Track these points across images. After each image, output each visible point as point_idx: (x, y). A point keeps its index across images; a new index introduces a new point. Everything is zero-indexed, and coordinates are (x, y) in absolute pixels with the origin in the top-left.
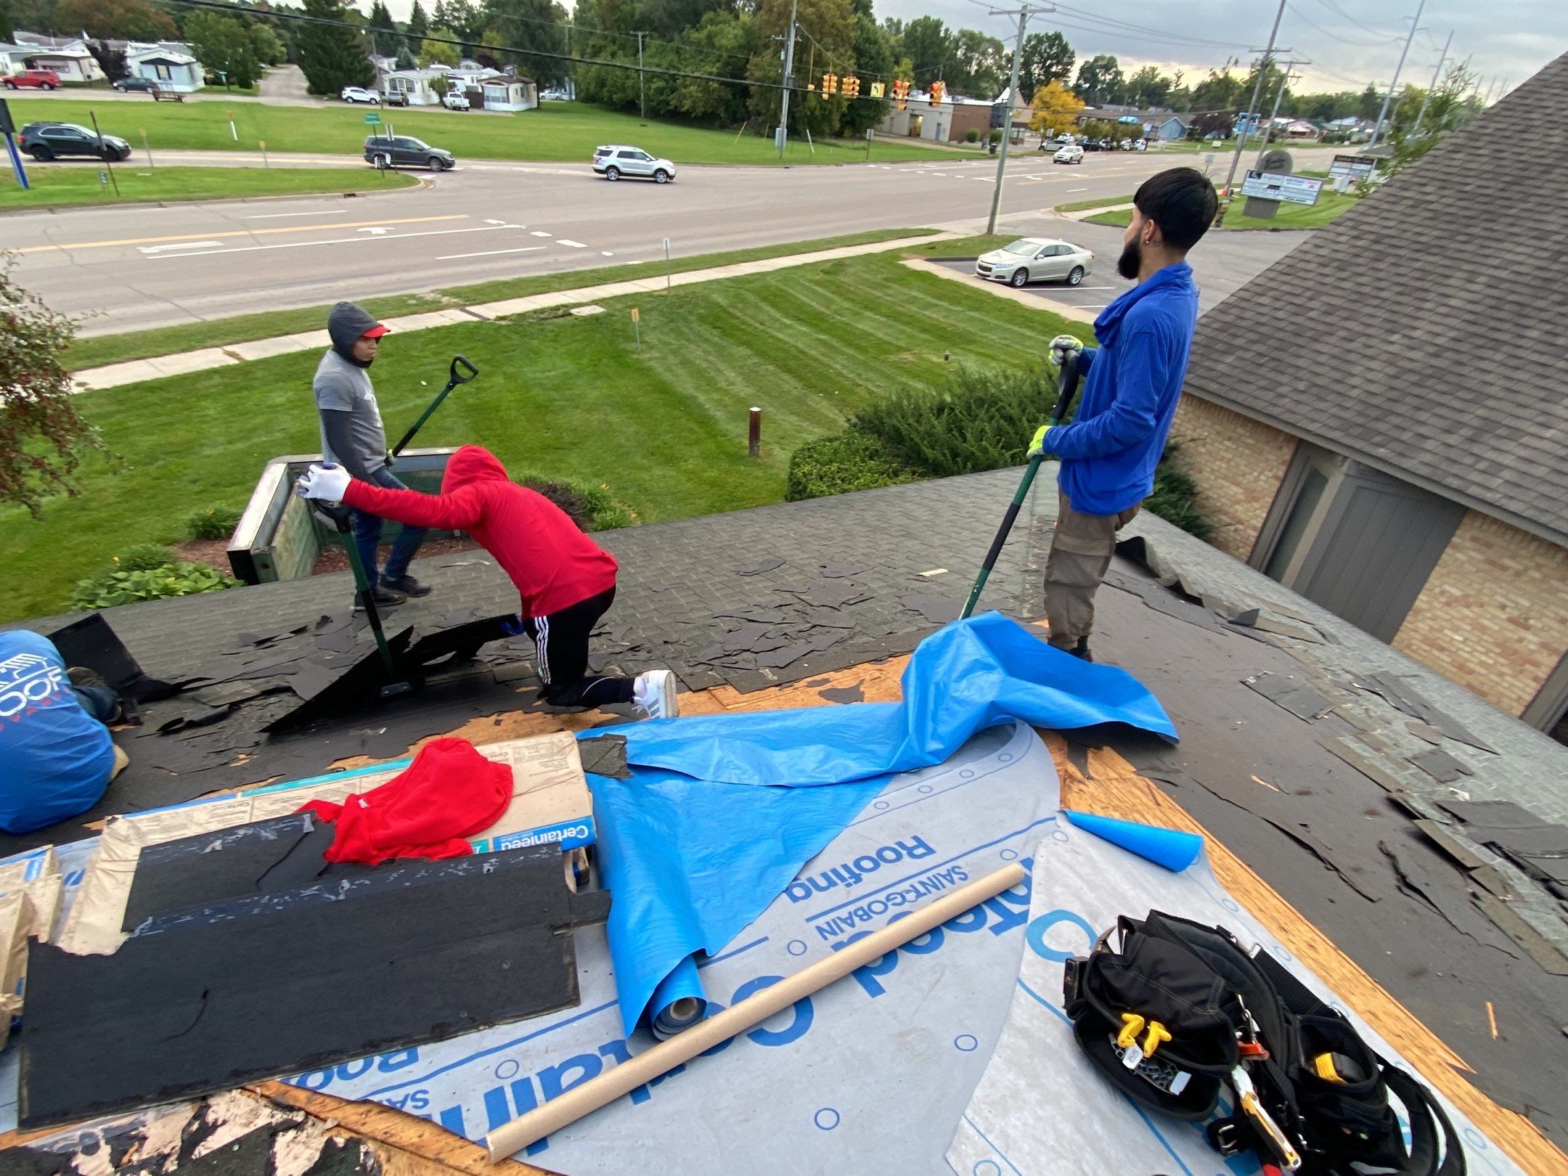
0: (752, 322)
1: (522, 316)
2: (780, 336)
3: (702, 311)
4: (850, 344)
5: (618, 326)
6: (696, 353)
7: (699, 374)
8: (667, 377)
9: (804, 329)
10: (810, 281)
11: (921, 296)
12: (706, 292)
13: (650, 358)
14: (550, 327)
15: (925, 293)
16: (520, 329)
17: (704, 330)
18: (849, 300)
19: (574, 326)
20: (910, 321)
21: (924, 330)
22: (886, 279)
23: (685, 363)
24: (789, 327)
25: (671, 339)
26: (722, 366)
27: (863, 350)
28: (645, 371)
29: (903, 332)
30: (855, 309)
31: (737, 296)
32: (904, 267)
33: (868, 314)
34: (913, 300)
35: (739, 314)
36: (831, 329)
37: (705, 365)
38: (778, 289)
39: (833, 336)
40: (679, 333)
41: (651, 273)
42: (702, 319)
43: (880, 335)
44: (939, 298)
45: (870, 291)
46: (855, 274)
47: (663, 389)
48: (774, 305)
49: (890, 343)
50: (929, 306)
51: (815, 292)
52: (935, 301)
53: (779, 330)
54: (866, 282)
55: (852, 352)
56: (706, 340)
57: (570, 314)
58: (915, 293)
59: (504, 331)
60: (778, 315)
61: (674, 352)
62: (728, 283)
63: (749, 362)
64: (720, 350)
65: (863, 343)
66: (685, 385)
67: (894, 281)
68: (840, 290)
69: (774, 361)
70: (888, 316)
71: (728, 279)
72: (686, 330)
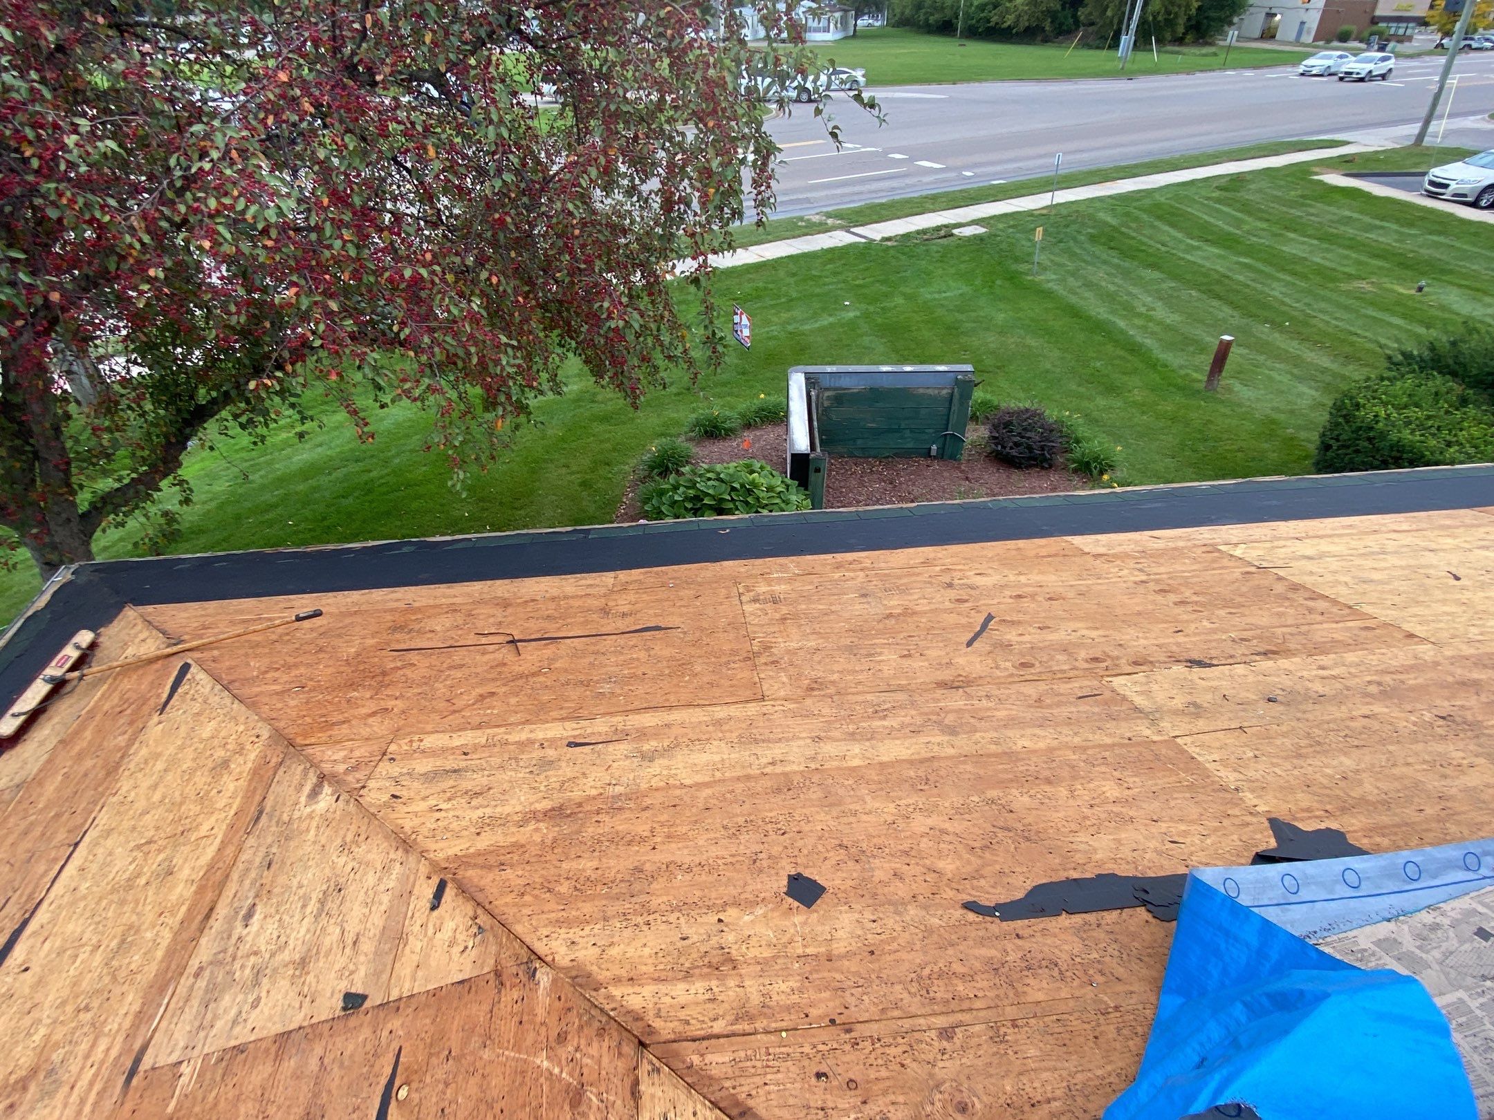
0: (1151, 243)
1: (907, 236)
2: (1189, 257)
3: (1090, 230)
4: (1283, 270)
5: (1004, 246)
6: (1099, 275)
7: (1110, 298)
8: (1073, 300)
9: (1216, 251)
10: (1208, 199)
11: (1355, 215)
12: (1091, 211)
13: (1048, 280)
14: (935, 248)
15: (1361, 212)
16: (907, 250)
17: (1098, 250)
18: (1261, 219)
19: (958, 246)
20: (1353, 244)
21: (1376, 256)
22: (1302, 196)
23: (1089, 285)
24: (1198, 248)
25: (1063, 260)
26: (1135, 290)
27: (1304, 277)
28: (1048, 295)
29: (1346, 257)
30: (1275, 229)
31: (1127, 214)
32: (1321, 182)
33: (1292, 235)
34: (1348, 221)
35: (1134, 234)
36: (1250, 251)
37: (1112, 288)
38: (1171, 207)
39: (1258, 260)
40: (1073, 256)
41: (1023, 192)
42: (1093, 239)
43: (1318, 260)
44: (1382, 219)
45: (1285, 209)
46: (1260, 191)
47: (1074, 313)
48: (1173, 225)
49: (1334, 270)
50: (1370, 228)
51: (1218, 211)
52: (1378, 222)
53: (1186, 251)
54: (1276, 199)
55: (1289, 278)
56: (1105, 262)
57: (952, 235)
58: (1347, 213)
59: (892, 252)
60: (1180, 235)
61: (1073, 274)
62: (1111, 201)
63: (1164, 286)
64: (1126, 274)
65: (1298, 268)
66: (1099, 311)
67: (1315, 199)
68: (1246, 208)
69: (1196, 286)
70: (1318, 239)
71: (1110, 197)
72: (1078, 251)
